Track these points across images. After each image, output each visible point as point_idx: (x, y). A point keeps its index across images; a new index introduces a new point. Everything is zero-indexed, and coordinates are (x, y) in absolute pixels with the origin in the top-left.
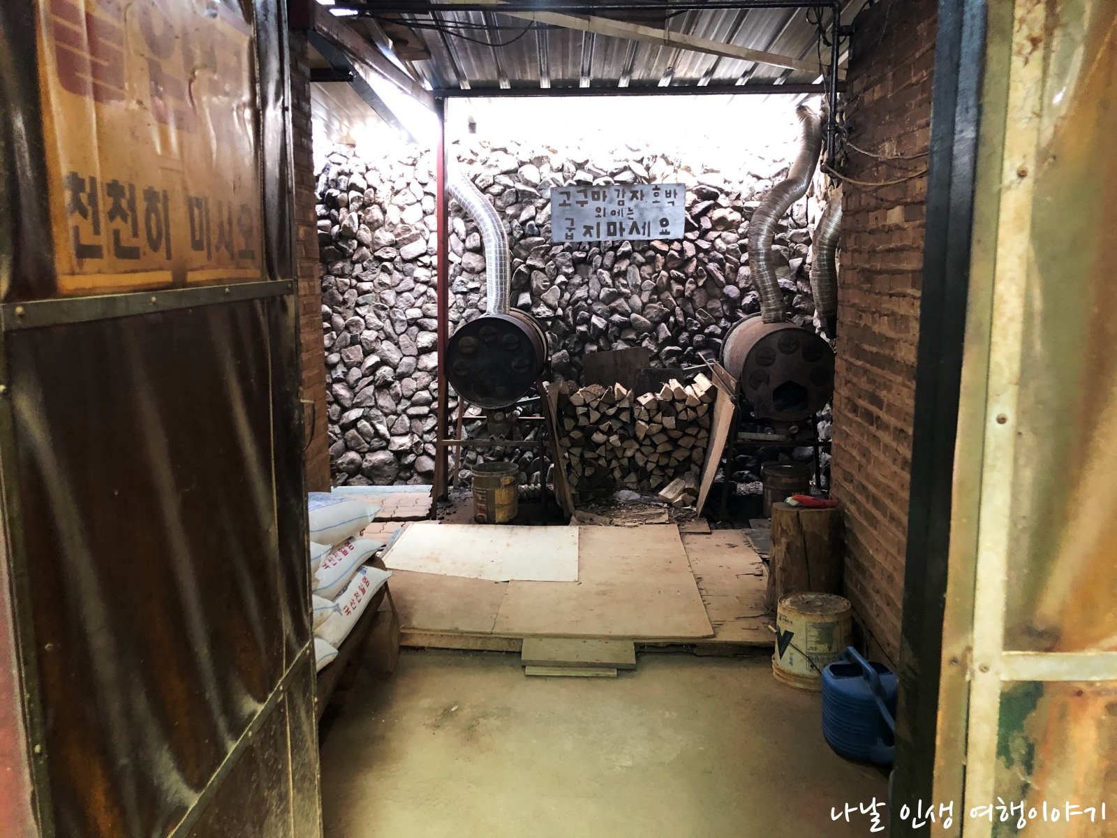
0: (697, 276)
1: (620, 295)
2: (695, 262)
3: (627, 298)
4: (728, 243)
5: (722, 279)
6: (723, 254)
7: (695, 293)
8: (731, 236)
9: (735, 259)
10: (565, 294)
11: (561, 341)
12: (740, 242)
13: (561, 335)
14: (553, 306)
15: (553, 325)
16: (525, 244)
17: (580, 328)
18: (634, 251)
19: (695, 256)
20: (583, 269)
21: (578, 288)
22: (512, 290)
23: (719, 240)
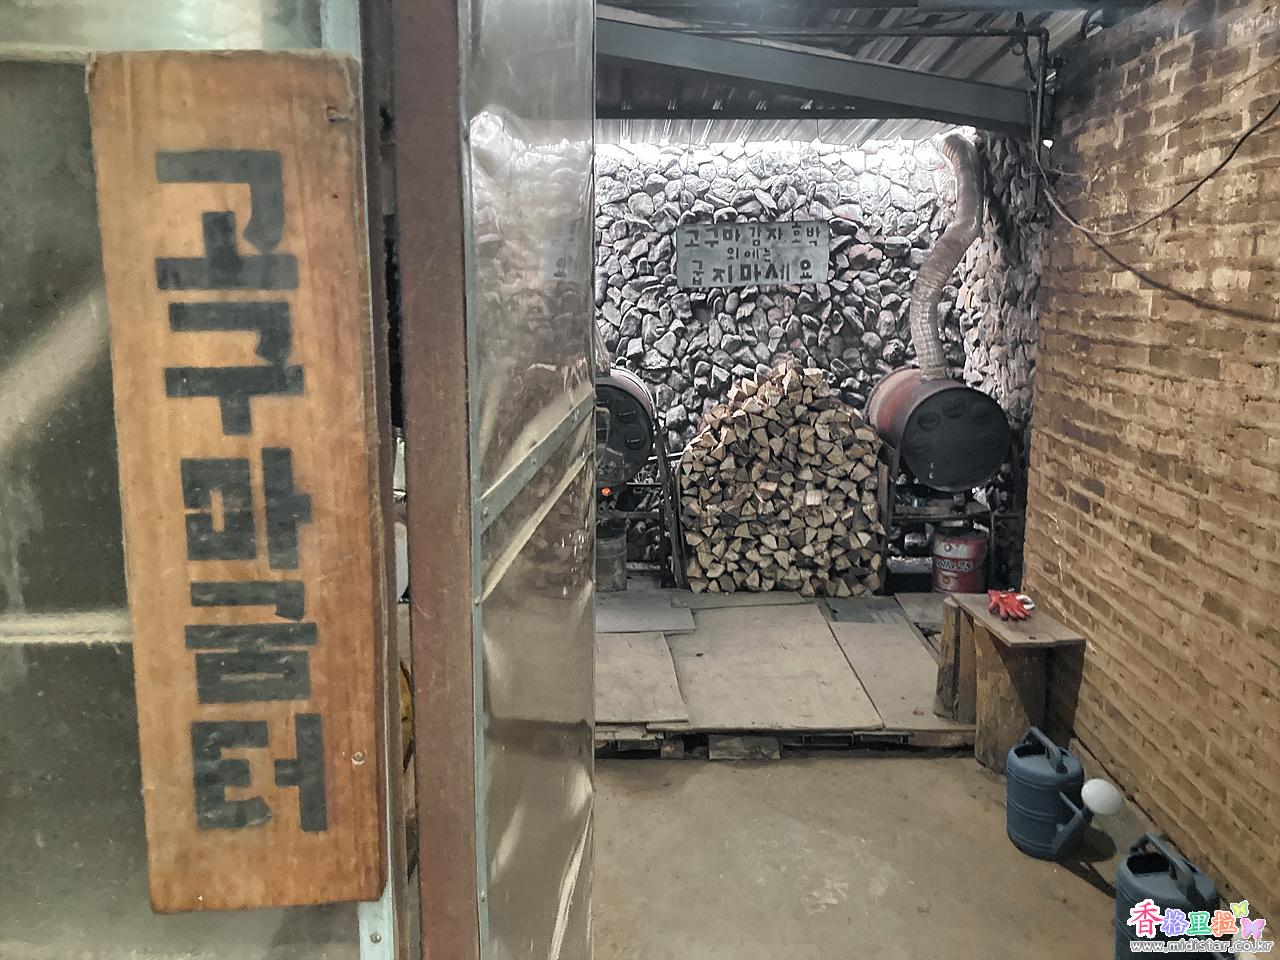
0: (832, 321)
1: (744, 343)
2: (830, 306)
3: (752, 347)
4: (868, 284)
5: (861, 325)
6: (862, 297)
7: (830, 341)
8: (871, 276)
9: (875, 303)
10: (682, 341)
11: (677, 395)
12: (881, 283)
13: (677, 388)
14: (668, 355)
15: (668, 377)
16: (636, 284)
17: (699, 381)
18: (760, 292)
19: (830, 299)
20: (702, 312)
21: (697, 335)
22: (621, 336)
23: (857, 281)
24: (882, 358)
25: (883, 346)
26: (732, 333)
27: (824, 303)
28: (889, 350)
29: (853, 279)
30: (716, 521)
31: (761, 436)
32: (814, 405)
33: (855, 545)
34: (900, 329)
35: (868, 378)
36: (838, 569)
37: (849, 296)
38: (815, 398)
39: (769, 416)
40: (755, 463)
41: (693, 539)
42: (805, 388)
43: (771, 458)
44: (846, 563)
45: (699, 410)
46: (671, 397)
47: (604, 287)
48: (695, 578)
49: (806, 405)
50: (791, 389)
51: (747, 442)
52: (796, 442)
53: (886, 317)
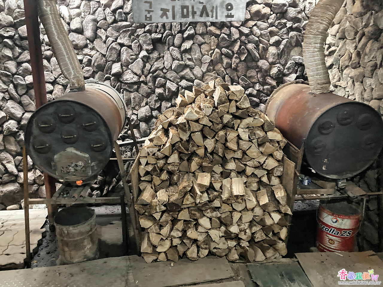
0: (240, 53)
1: (186, 66)
2: (239, 43)
3: (192, 69)
4: (261, 29)
5: (258, 55)
6: (258, 37)
7: (239, 65)
8: (264, 25)
9: (266, 41)
10: (147, 65)
11: (145, 99)
12: (269, 29)
13: (145, 94)
14: (138, 73)
15: (139, 87)
16: (116, 26)
17: (159, 91)
18: (196, 34)
19: (239, 38)
20: (159, 46)
21: (156, 61)
22: (107, 61)
23: (255, 28)
24: (270, 76)
25: (270, 69)
26: (178, 60)
27: (235, 41)
28: (274, 71)
29: (253, 26)
30: (164, 208)
31: (197, 137)
32: (237, 114)
33: (269, 222)
34: (280, 58)
35: (261, 88)
36: (256, 240)
37: (250, 37)
38: (238, 108)
39: (204, 123)
40: (194, 158)
41: (145, 223)
42: (230, 101)
43: (205, 154)
44: (262, 236)
45: (159, 109)
46: (141, 100)
47: (95, 29)
48: (147, 253)
49: (232, 114)
50: (221, 102)
51: (188, 141)
52: (223, 142)
53: (272, 50)
